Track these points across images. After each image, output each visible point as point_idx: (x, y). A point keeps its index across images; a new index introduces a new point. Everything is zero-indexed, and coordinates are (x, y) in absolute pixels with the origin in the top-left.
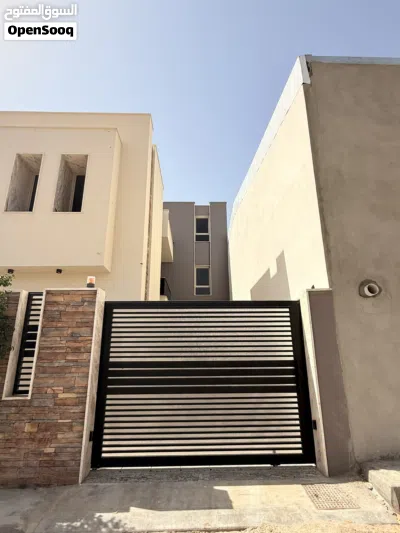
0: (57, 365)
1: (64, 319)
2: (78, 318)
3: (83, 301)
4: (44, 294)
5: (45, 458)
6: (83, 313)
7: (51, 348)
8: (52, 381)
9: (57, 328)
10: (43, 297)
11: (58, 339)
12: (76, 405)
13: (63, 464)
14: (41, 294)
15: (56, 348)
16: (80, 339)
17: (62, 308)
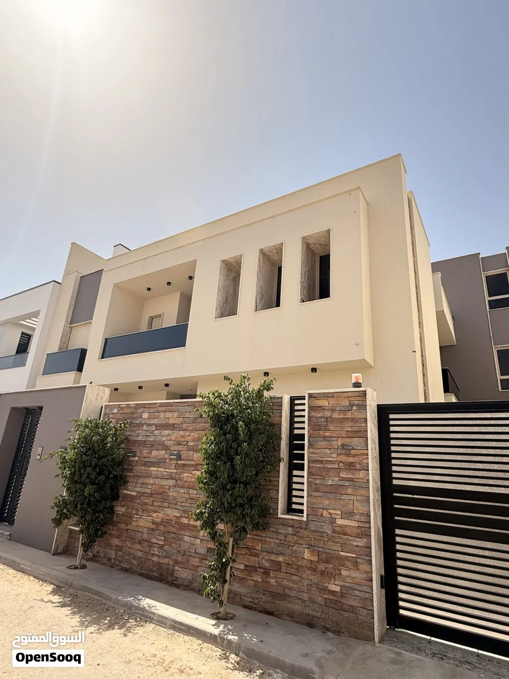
0: (330, 483)
1: (331, 427)
2: (348, 426)
3: (351, 405)
4: (307, 398)
5: (331, 597)
6: (353, 420)
7: (321, 462)
8: (327, 502)
9: (325, 438)
10: (306, 401)
11: (328, 451)
12: (358, 536)
13: (352, 609)
14: (303, 398)
15: (328, 462)
16: (353, 452)
17: (328, 414)
